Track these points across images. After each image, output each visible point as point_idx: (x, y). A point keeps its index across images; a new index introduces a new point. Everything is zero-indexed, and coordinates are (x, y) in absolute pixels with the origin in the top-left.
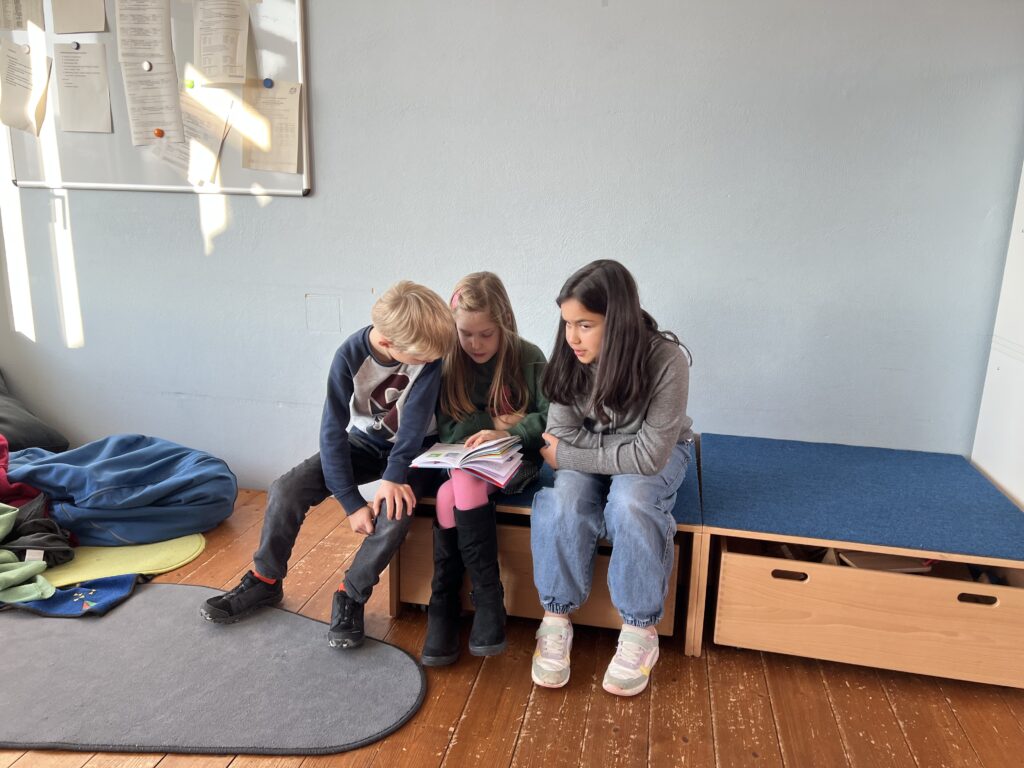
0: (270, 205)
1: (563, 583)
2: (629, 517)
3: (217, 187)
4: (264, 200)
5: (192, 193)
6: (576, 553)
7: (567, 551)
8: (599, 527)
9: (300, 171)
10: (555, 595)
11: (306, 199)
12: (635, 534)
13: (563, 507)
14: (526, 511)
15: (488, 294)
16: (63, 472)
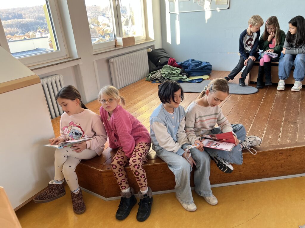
0: (220, 11)
1: (284, 74)
2: (300, 61)
3: (210, 9)
4: (219, 11)
5: (204, 11)
6: (288, 68)
7: (286, 68)
8: (293, 64)
9: (227, 4)
10: (283, 76)
11: (228, 9)
12: (301, 64)
13: (286, 60)
14: (278, 63)
15: (273, 21)
16: (187, 63)
